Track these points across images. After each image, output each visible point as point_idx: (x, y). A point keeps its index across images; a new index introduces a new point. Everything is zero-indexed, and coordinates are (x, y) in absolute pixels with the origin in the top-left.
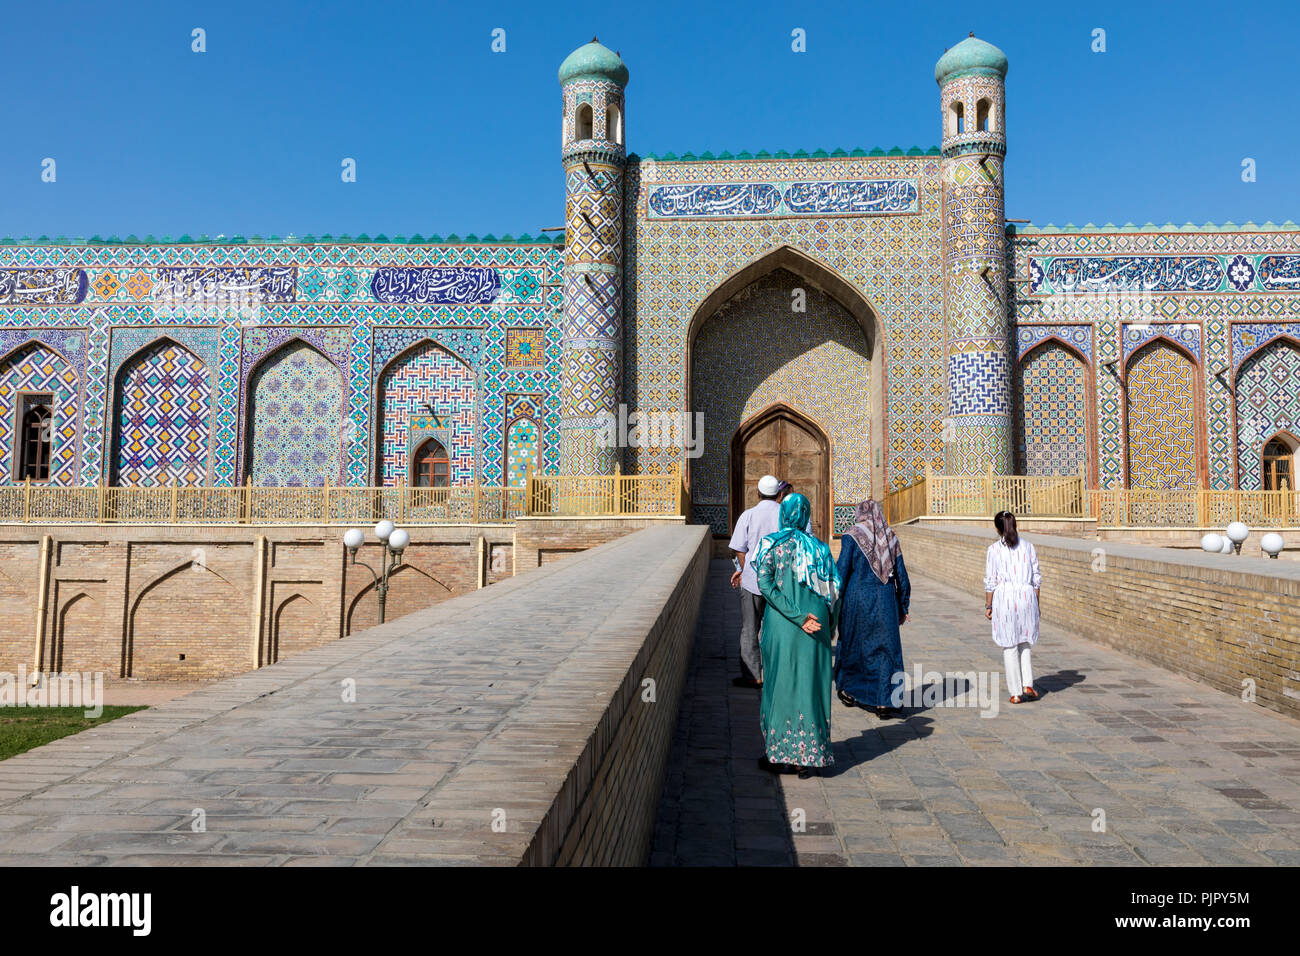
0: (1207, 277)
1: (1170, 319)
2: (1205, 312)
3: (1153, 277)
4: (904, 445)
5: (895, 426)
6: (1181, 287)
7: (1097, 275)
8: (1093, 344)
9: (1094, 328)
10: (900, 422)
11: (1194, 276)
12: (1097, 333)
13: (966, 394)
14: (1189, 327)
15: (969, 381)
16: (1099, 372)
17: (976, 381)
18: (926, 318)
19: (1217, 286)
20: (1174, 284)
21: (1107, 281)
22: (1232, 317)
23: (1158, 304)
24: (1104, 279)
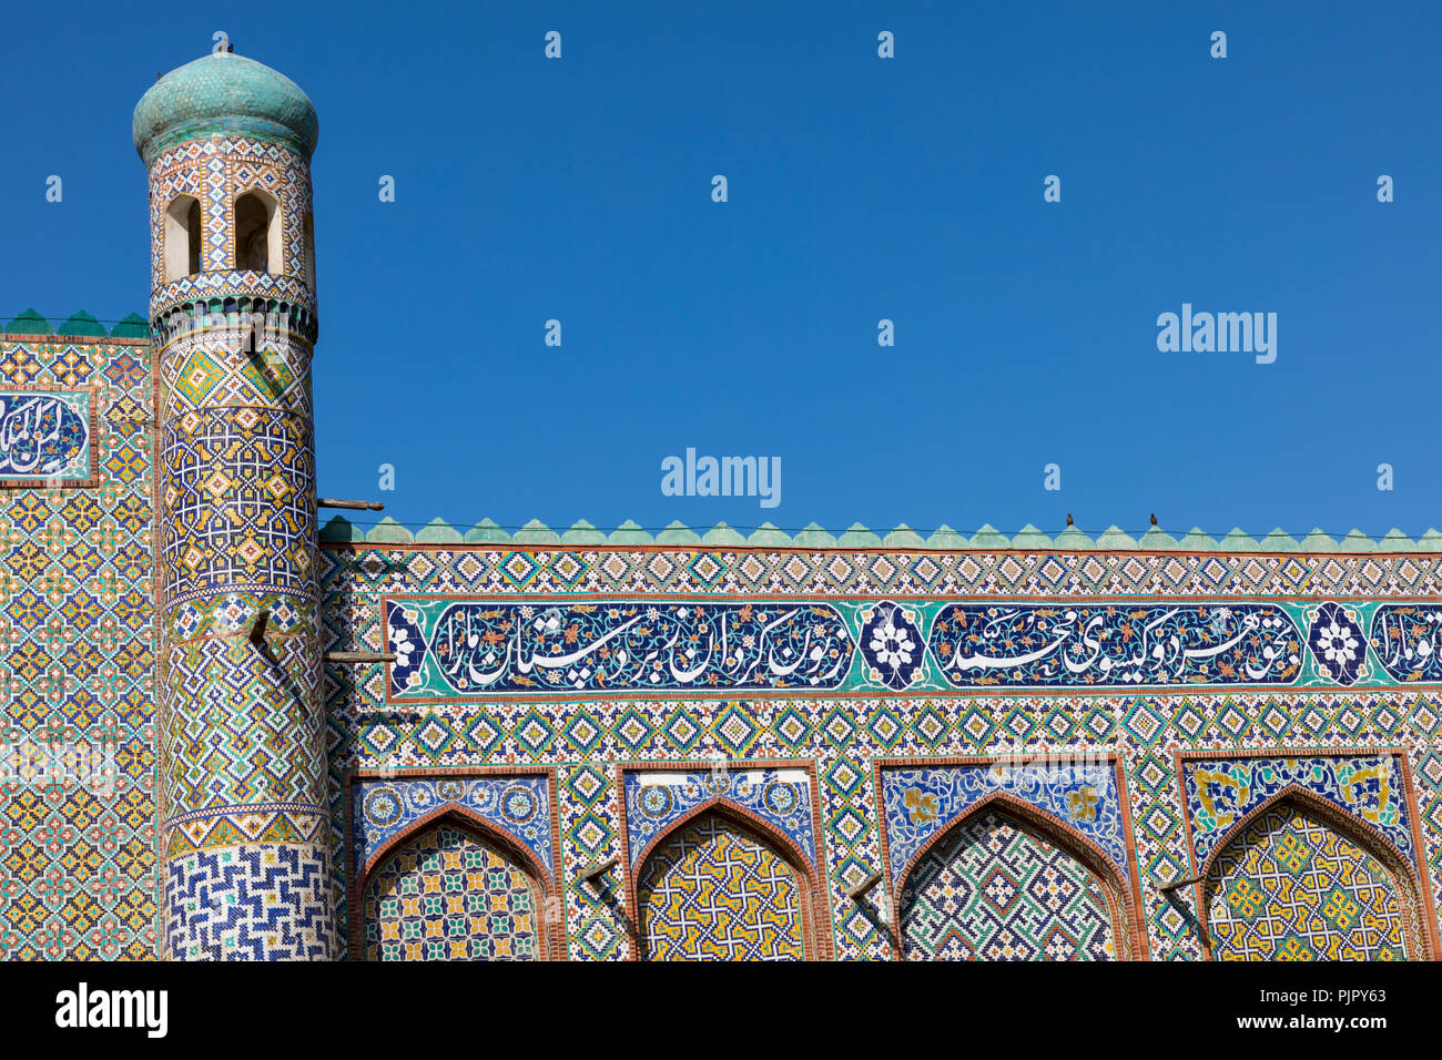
0: (817, 654)
1: (739, 758)
2: (817, 739)
3: (691, 653)
6: (759, 677)
7: (557, 648)
8: (554, 825)
9: (554, 781)
11: (787, 652)
12: (563, 794)
14: (784, 777)
15: (219, 930)
16: (570, 896)
19: (840, 674)
20: (742, 671)
21: (582, 663)
22: (880, 753)
23: (707, 720)
24: (573, 658)
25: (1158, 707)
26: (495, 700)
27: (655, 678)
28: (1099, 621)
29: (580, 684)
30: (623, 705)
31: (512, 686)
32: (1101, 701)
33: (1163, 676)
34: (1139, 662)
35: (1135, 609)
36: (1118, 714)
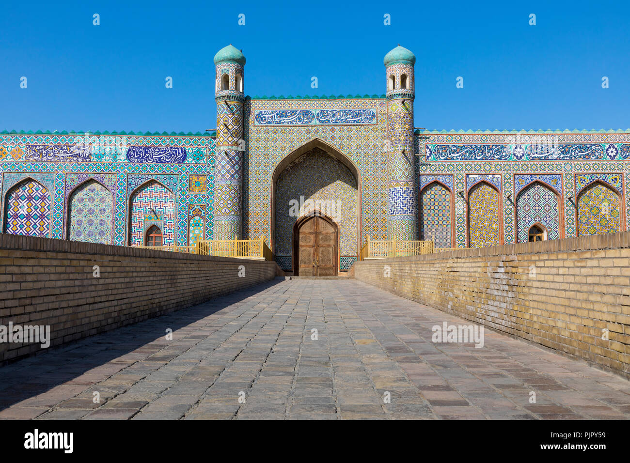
0: (504, 154)
1: (488, 173)
2: (503, 169)
3: (480, 154)
4: (369, 228)
5: (365, 220)
6: (493, 158)
7: (456, 153)
8: (454, 184)
9: (454, 176)
10: (367, 218)
11: (498, 154)
12: (455, 178)
13: (396, 206)
14: (496, 176)
15: (397, 200)
16: (456, 196)
17: (399, 200)
18: (379, 171)
19: (508, 158)
20: (489, 157)
21: (460, 155)
22: (515, 172)
23: (482, 166)
24: (458, 155)
25: (572, 164)
26: (444, 162)
27: (473, 158)
28: (561, 147)
29: (459, 159)
30: (467, 163)
31: (447, 159)
32: (560, 163)
33: (573, 158)
34: (568, 155)
35: (569, 145)
36: (563, 165)
